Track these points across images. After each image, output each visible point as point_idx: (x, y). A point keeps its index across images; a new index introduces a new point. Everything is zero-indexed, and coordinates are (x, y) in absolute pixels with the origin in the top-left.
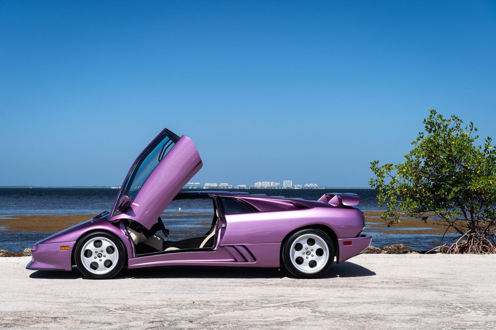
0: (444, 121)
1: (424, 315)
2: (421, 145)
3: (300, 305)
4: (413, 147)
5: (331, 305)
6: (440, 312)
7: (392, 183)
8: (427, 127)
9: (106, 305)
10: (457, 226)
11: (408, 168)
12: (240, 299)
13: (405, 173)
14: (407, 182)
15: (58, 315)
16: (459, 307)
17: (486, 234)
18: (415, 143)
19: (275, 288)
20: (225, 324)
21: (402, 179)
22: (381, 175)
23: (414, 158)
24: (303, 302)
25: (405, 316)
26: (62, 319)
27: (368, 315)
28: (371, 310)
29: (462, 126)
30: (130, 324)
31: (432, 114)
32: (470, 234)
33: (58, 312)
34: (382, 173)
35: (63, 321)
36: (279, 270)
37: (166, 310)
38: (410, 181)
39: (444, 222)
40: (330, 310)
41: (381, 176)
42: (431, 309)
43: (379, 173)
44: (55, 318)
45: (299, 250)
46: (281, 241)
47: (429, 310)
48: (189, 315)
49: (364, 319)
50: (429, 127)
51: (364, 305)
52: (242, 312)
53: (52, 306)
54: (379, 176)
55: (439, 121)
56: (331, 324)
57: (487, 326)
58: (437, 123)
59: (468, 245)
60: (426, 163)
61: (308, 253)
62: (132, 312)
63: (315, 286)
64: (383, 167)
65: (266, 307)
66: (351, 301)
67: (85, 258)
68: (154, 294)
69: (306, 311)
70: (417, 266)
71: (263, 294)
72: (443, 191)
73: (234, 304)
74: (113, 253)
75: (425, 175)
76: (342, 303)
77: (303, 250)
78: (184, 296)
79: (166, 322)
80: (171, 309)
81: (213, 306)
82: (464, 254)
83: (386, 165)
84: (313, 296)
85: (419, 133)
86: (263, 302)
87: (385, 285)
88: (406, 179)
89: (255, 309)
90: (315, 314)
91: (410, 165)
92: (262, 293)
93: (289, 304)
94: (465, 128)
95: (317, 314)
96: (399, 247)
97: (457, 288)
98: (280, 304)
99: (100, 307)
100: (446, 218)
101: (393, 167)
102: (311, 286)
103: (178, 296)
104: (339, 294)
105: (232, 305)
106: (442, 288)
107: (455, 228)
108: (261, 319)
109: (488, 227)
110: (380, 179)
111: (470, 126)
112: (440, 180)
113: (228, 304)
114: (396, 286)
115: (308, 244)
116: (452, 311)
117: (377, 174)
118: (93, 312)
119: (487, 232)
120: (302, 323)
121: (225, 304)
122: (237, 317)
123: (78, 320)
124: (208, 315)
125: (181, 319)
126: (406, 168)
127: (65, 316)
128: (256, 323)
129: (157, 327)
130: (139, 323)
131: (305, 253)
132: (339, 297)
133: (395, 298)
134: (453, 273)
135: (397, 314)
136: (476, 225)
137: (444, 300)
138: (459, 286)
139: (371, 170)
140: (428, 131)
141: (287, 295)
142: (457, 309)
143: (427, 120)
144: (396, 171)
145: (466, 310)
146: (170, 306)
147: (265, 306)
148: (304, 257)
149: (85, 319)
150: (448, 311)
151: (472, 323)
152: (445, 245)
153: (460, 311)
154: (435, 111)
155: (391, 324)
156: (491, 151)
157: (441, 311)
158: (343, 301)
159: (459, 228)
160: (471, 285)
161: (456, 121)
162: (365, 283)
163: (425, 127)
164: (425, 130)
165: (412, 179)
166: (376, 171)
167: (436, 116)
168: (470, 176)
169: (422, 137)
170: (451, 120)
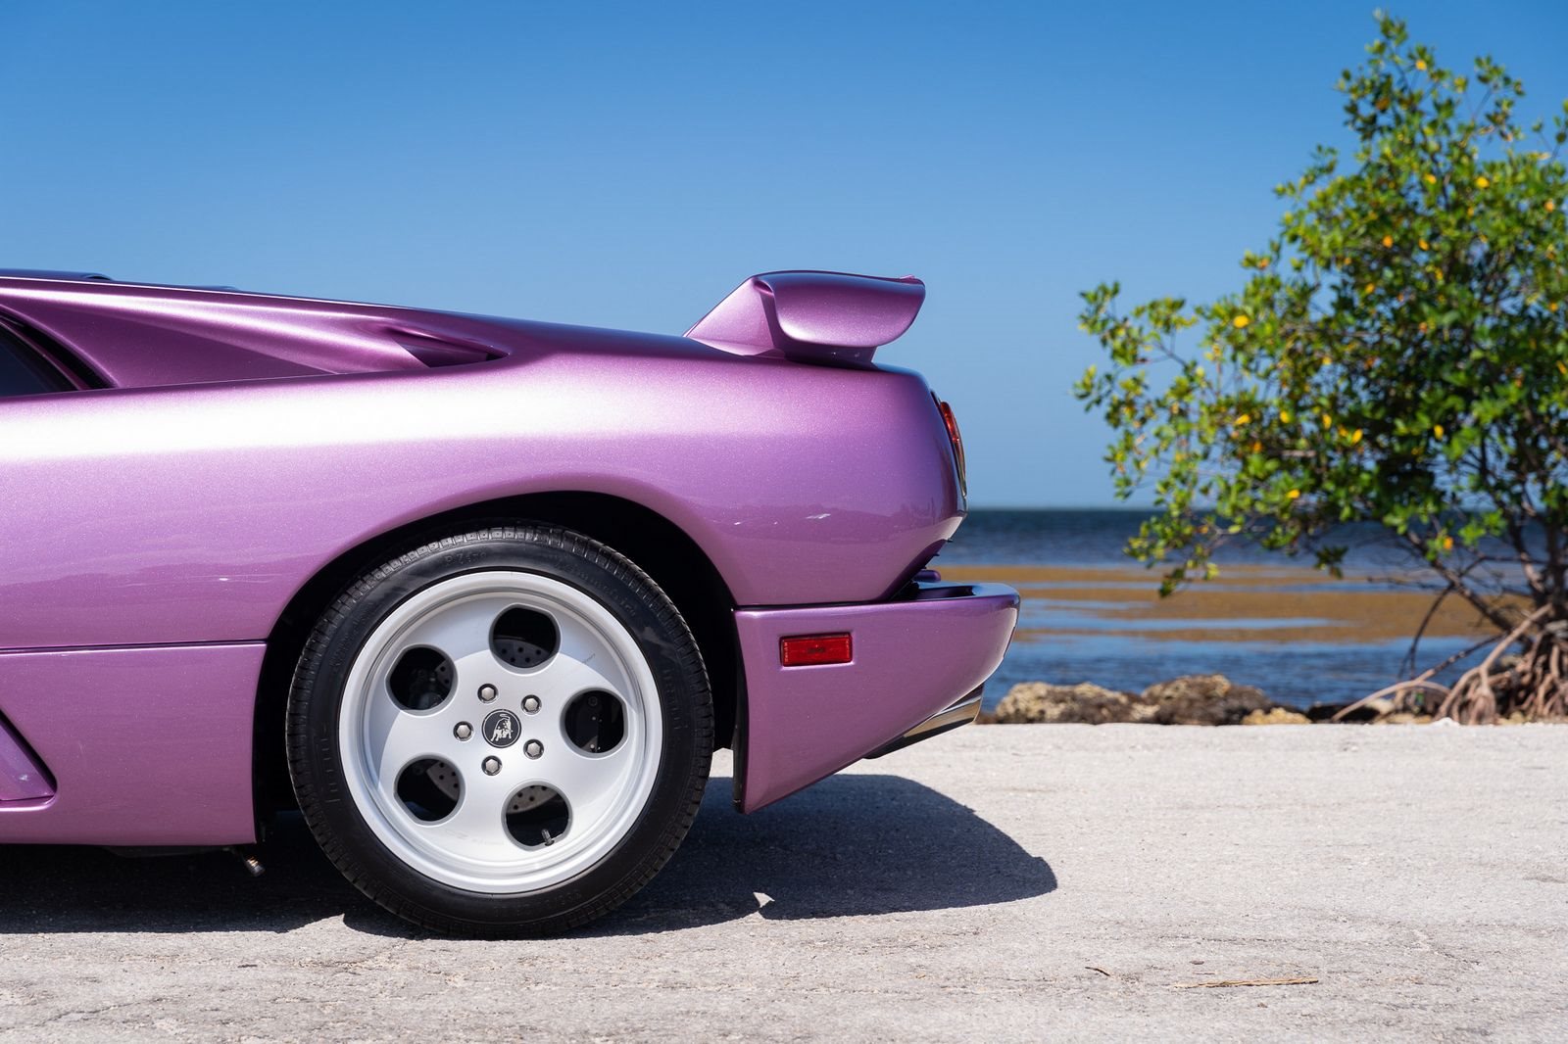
0: (1440, 76)
4: (1286, 209)
7: (1182, 393)
8: (1353, 109)
10: (1484, 595)
11: (1255, 314)
13: (1243, 340)
14: (1250, 382)
18: (1295, 191)
21: (1229, 368)
22: (1128, 352)
29: (1522, 115)
31: (1388, 38)
32: (1544, 628)
34: (1135, 341)
36: (253, 863)
38: (1267, 378)
41: (1129, 358)
43: (1118, 344)
45: (425, 699)
46: (265, 633)
50: (1366, 110)
54: (1121, 358)
55: (1419, 79)
58: (1405, 86)
59: (1536, 677)
60: (1344, 304)
61: (500, 728)
64: (1139, 312)
75: (1333, 351)
77: (461, 702)
82: (1516, 722)
83: (1153, 306)
85: (1320, 148)
88: (1247, 368)
91: (1267, 300)
96: (1208, 690)
100: (1432, 554)
101: (1186, 313)
107: (1473, 599)
110: (1126, 373)
115: (496, 653)
117: (1109, 349)
126: (1247, 313)
131: (478, 727)
139: (1083, 328)
140: (1359, 131)
143: (1356, 73)
144: (1205, 327)
148: (467, 757)
152: (1427, 679)
154: (1404, 27)
159: (1488, 601)
161: (1493, 84)
163: (1347, 110)
164: (1346, 123)
165: (1275, 368)
166: (1106, 330)
167: (1404, 50)
168: (1551, 352)
169: (1330, 169)
170: (1475, 84)
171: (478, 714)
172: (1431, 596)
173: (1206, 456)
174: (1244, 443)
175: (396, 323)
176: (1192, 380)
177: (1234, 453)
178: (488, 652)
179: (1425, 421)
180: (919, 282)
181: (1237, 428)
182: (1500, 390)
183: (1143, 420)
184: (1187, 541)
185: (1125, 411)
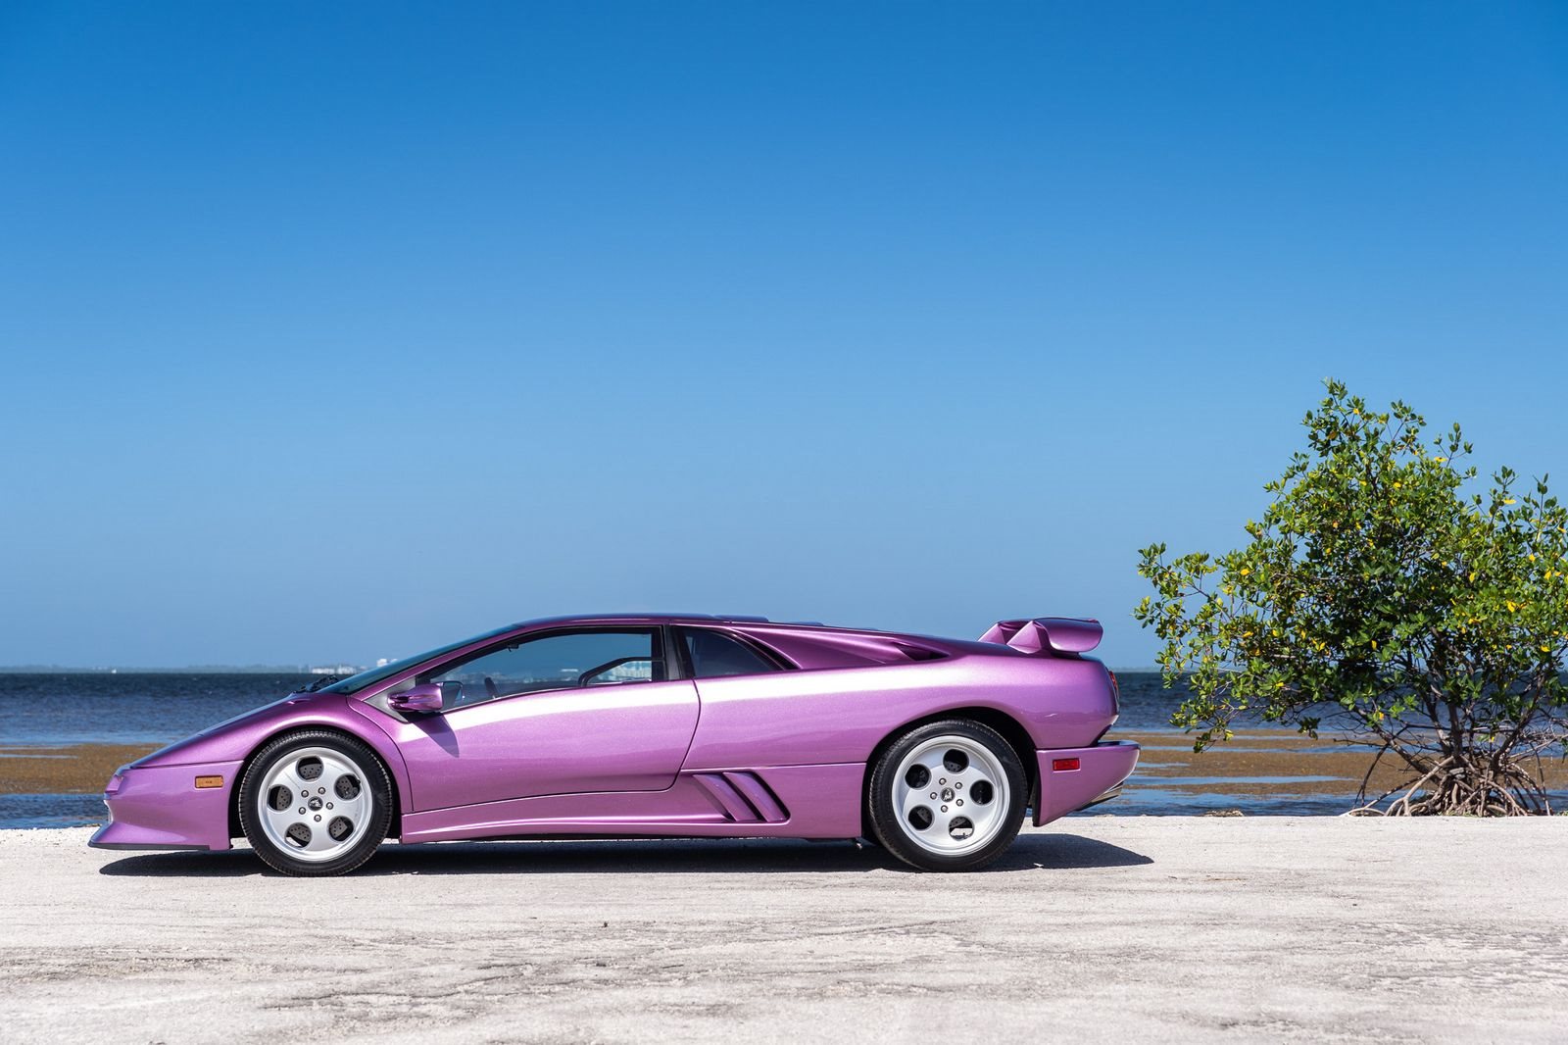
0: (1369, 417)
1: (1290, 948)
2: (1297, 495)
3: (927, 929)
4: (1271, 501)
5: (1015, 928)
6: (1340, 942)
7: (1207, 615)
8: (1314, 437)
9: (344, 933)
10: (1410, 750)
11: (1255, 565)
12: (743, 917)
13: (1247, 582)
14: (1252, 609)
15: (202, 953)
16: (1396, 931)
17: (1497, 771)
18: (1278, 487)
19: (848, 894)
20: (702, 971)
21: (1238, 600)
22: (1170, 589)
23: (1275, 533)
24: (932, 923)
25: (1233, 951)
26: (219, 963)
27: (1126, 950)
28: (1134, 938)
29: (1424, 437)
30: (423, 971)
31: (1334, 394)
32: (1448, 772)
33: (204, 947)
34: (1175, 582)
35: (221, 966)
36: (859, 845)
37: (525, 942)
38: (1264, 605)
39: (1368, 734)
40: (1012, 939)
41: (1172, 593)
42: (1313, 936)
43: (1164, 584)
44: (197, 960)
45: (919, 784)
46: (866, 759)
47: (1305, 938)
48: (596, 952)
49: (1113, 959)
50: (1322, 437)
51: (1114, 928)
52: (751, 945)
53: (182, 935)
54: (1166, 593)
55: (1355, 419)
56: (1016, 968)
57: (1473, 970)
58: (1347, 424)
59: (1443, 806)
60: (1315, 554)
61: (947, 794)
62: (423, 947)
63: (969, 888)
64: (1178, 564)
65: (822, 934)
66: (1075, 919)
67: (269, 810)
68: (485, 908)
69: (940, 942)
70: (1277, 842)
71: (812, 906)
72: (1365, 636)
73: (725, 928)
74: (355, 795)
75: (1308, 588)
76: (1049, 925)
77: (933, 785)
78: (576, 912)
79: (529, 966)
80: (540, 940)
81: (665, 932)
83: (1187, 559)
84: (961, 910)
85: (1296, 454)
86: (812, 923)
87: (1178, 886)
88: (1250, 600)
89: (790, 939)
90: (968, 949)
91: (1262, 556)
92: (810, 903)
93: (891, 927)
94: (1436, 443)
95: (974, 948)
97: (1393, 890)
98: (865, 927)
99: (328, 937)
100: (1373, 722)
101: (1210, 563)
102: (955, 889)
103: (559, 912)
104: (1040, 905)
105: (719, 931)
106: (1350, 890)
107: (1402, 753)
108: (809, 960)
109: (1503, 750)
110: (1170, 603)
111: (1451, 436)
112: (1354, 604)
113: (708, 928)
114: (1210, 887)
115: (946, 766)
116: (1372, 939)
117: (1159, 587)
118: (307, 947)
119: (1500, 765)
120: (931, 966)
121: (700, 929)
122: (737, 957)
123: (267, 965)
124: (653, 951)
125: (572, 960)
126: (1250, 564)
127: (225, 956)
128: (793, 968)
129: (503, 977)
130: (449, 968)
131: (939, 794)
132: (1040, 911)
133: (1206, 914)
134: (1384, 858)
135: (1212, 946)
136: (1465, 744)
137: (1351, 915)
138: (1400, 886)
139: (1141, 573)
140: (1318, 449)
141: (885, 908)
142: (1388, 936)
143: (1315, 415)
144: (1221, 573)
145: (1415, 938)
146: (537, 933)
147: (821, 931)
148: (935, 806)
149: (284, 961)
150: (1363, 940)
151: (1429, 965)
152: (1370, 807)
153: (1397, 939)
154: (1344, 387)
155: (1193, 968)
156: (1510, 512)
157: (1342, 939)
158: (1051, 920)
159: (1412, 754)
160: (1437, 884)
161: (1404, 419)
162: (1121, 881)
163: (1310, 436)
164: (1310, 446)
165: (1269, 599)
166: (1157, 575)
167: (1345, 402)
168: (1447, 591)
169: (1303, 468)
170: (1392, 417)
171: (939, 790)
172: (1374, 752)
173: (1224, 658)
174: (1248, 649)
175: (896, 639)
176: (1214, 607)
177: (1243, 656)
178: (943, 766)
179: (1365, 638)
180: (1097, 622)
181: (1245, 639)
182: (1413, 618)
183: (1182, 634)
184: (1211, 714)
185: (1170, 630)
